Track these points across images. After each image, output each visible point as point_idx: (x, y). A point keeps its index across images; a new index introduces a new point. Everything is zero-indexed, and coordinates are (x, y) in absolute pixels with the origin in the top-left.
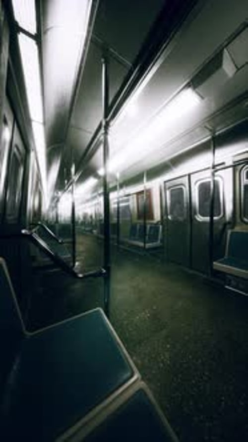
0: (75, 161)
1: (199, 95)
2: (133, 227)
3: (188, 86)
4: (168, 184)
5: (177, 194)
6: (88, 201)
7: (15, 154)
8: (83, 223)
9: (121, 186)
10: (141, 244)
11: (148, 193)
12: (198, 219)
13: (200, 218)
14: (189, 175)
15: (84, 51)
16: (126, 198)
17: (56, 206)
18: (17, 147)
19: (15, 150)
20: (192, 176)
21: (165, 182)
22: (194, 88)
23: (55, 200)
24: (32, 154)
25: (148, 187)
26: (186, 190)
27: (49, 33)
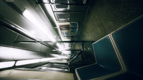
0: (52, 50)
1: (24, 10)
2: (72, 31)
3: (22, 14)
4: (57, 20)
5: (60, 16)
6: (64, 45)
7: (50, 66)
8: (71, 47)
9: (59, 35)
10: (77, 29)
11: (61, 26)
12: (69, 9)
13: (68, 8)
14: (54, 12)
15: (17, 48)
16: (63, 34)
17: (66, 55)
18: (48, 65)
19: (49, 66)
20: (54, 11)
21: (57, 21)
22: (22, 12)
23: (64, 55)
24: (50, 61)
25: (59, 27)
26: (59, 13)
27: (14, 58)
